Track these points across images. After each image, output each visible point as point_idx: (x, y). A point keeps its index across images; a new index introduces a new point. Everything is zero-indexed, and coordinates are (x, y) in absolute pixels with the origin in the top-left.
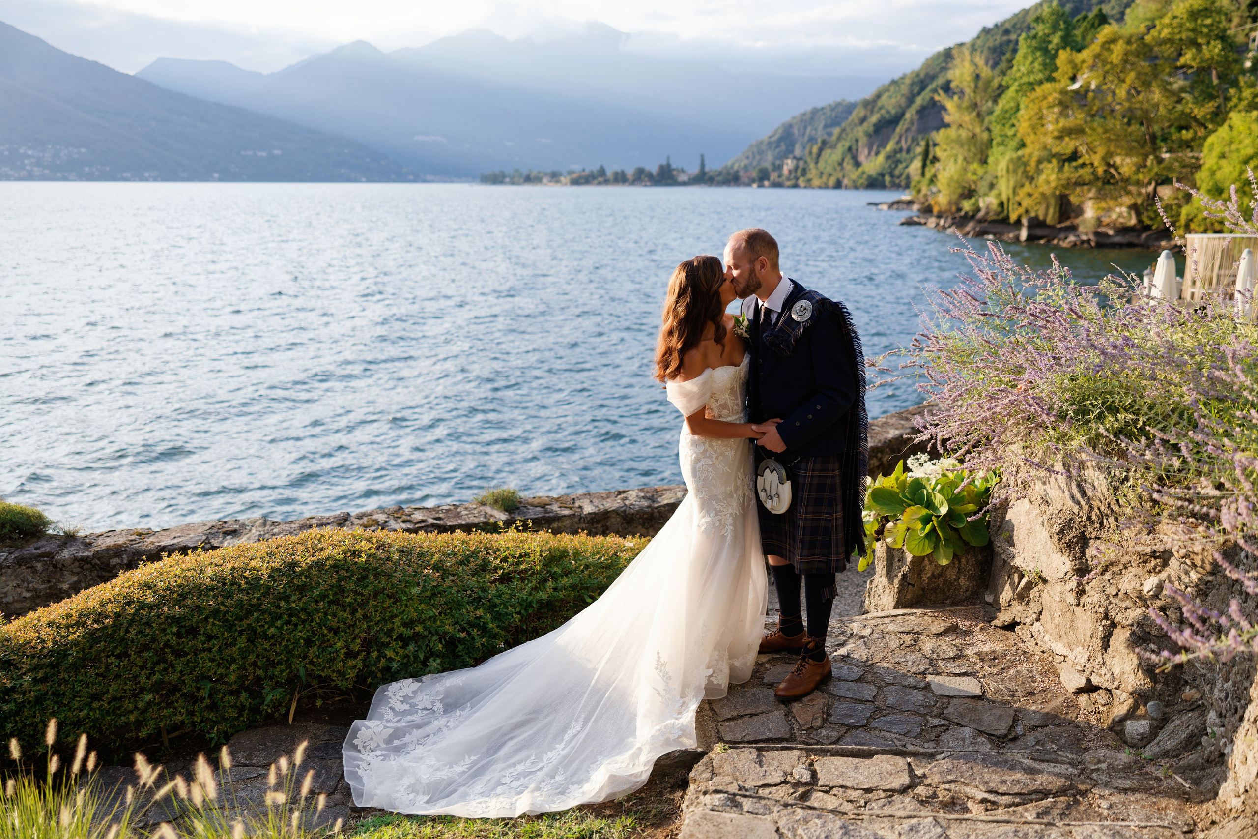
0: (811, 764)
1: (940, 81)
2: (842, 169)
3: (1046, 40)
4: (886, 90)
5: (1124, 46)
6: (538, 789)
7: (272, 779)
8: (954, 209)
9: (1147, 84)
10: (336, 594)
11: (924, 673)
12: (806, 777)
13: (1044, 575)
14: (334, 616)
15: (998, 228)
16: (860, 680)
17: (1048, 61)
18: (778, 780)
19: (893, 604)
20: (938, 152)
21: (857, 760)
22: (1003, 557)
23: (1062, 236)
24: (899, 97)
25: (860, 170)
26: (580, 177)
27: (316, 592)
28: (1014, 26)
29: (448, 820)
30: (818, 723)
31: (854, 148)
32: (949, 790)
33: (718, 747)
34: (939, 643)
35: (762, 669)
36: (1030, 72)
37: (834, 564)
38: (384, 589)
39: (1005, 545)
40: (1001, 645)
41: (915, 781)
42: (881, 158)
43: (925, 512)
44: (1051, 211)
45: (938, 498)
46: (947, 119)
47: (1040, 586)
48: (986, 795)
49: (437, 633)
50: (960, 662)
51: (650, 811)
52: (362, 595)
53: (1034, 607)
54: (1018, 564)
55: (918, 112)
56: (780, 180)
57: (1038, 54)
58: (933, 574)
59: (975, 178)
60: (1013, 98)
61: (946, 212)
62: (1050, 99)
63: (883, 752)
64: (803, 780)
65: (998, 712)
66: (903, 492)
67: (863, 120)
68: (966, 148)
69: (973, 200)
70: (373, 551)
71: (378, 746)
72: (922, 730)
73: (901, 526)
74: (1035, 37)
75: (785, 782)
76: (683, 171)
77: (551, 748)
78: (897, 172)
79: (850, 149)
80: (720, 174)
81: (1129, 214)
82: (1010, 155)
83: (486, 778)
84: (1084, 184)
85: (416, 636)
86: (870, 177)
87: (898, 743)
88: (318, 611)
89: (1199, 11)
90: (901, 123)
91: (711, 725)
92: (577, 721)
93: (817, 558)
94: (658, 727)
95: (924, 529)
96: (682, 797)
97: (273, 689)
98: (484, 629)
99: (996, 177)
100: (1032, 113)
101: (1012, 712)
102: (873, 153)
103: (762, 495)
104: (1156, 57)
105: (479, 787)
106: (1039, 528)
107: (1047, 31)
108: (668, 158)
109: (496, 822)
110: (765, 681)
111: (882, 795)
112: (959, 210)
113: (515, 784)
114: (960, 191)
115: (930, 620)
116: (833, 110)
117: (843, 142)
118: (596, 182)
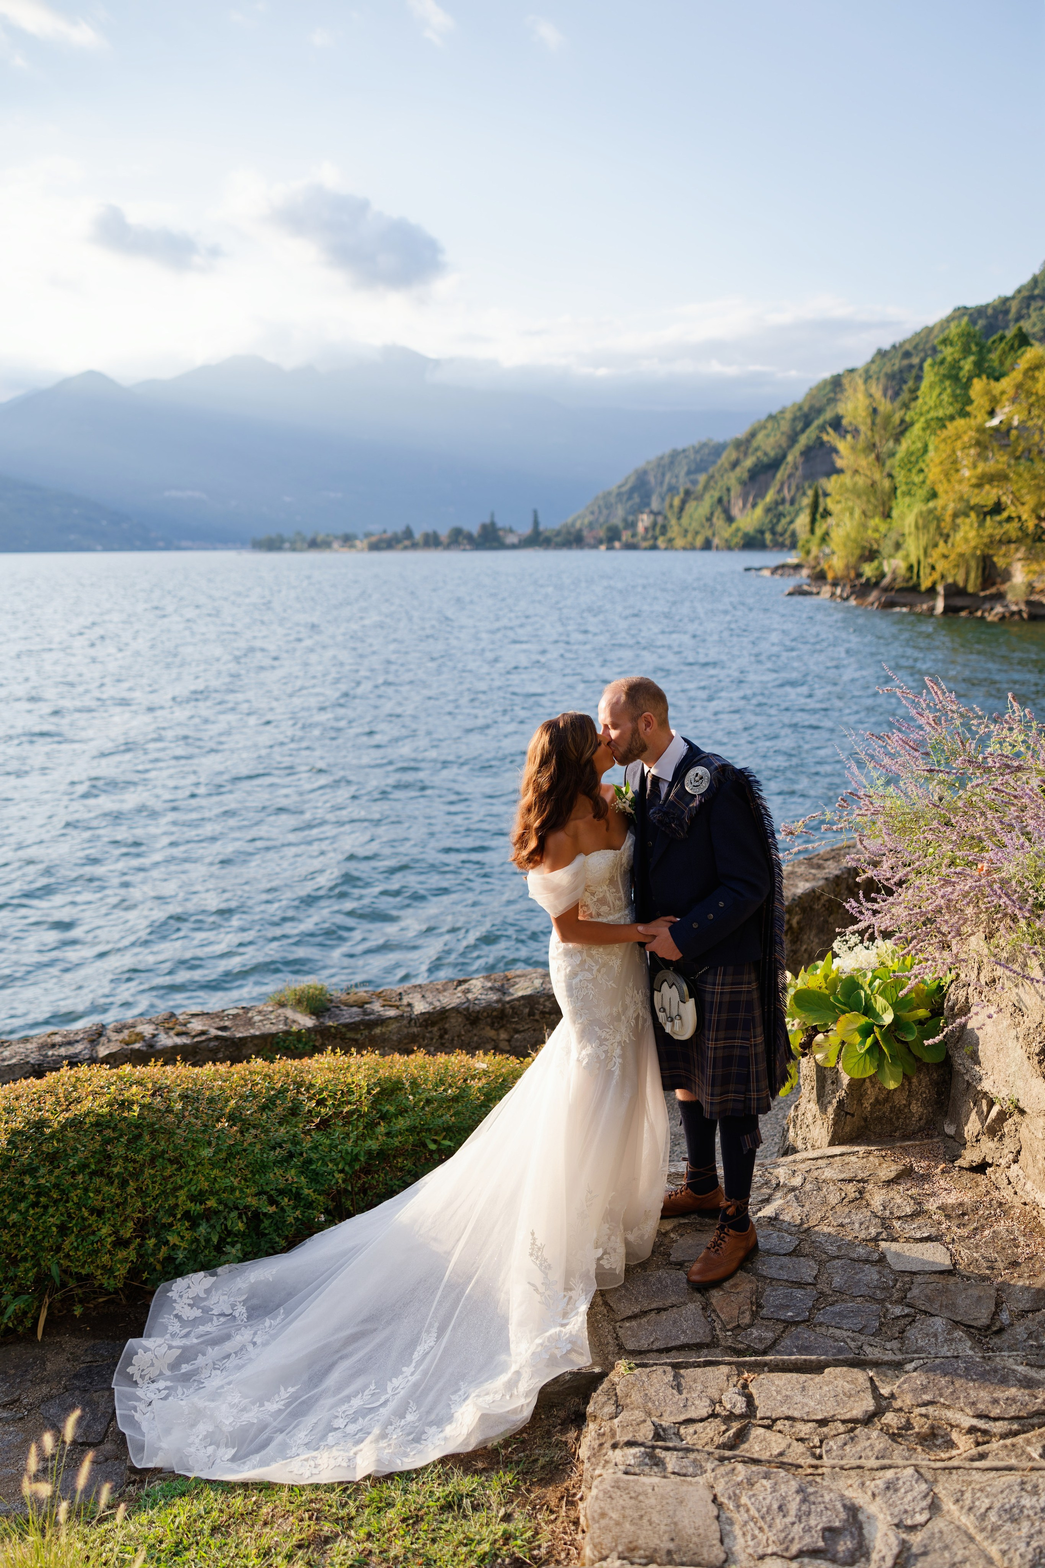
0: (745, 1386)
1: (828, 415)
2: (711, 525)
3: (957, 366)
4: (763, 427)
6: (383, 1436)
7: (33, 1464)
8: (852, 574)
10: (100, 1161)
11: (875, 1240)
12: (740, 1407)
13: (1021, 1105)
14: (98, 1191)
15: (909, 598)
16: (795, 1253)
17: (958, 392)
18: (704, 1412)
19: (827, 1139)
20: (830, 504)
21: (803, 1377)
22: (967, 1078)
23: (987, 606)
24: (779, 436)
25: (734, 526)
26: (381, 541)
27: (73, 1162)
28: (915, 347)
29: (266, 1487)
30: (746, 1319)
31: (725, 499)
32: (926, 1416)
33: (621, 1365)
34: (891, 1195)
35: (667, 1241)
36: (939, 405)
37: (754, 1104)
38: (164, 1152)
39: (968, 1063)
40: (970, 1194)
41: (883, 1403)
42: (759, 511)
43: (864, 1020)
44: (973, 575)
45: (880, 1003)
46: (839, 463)
47: (1016, 1117)
48: (975, 1422)
49: (237, 1208)
50: (920, 1221)
51: (537, 1460)
52: (135, 1161)
53: (1010, 1145)
54: (986, 1089)
55: (803, 454)
56: (635, 540)
57: (947, 383)
58: (876, 1099)
59: (877, 535)
60: (919, 438)
61: (842, 578)
62: (966, 438)
63: (837, 1363)
64: (737, 1411)
65: (975, 1292)
66: (834, 993)
67: (735, 465)
68: (864, 498)
69: (876, 563)
70: (148, 1100)
71: (161, 1374)
72: (881, 1324)
73: (834, 1039)
74: (942, 362)
75: (714, 1415)
76: (511, 531)
77: (397, 1373)
78: (779, 529)
79: (720, 500)
80: (558, 533)
82: (919, 507)
83: (311, 1419)
84: (1010, 542)
85: (208, 1215)
86: (746, 535)
87: (852, 1344)
88: (75, 1186)
90: (782, 467)
91: (607, 1327)
92: (428, 1332)
93: (731, 1096)
94: (539, 1341)
95: (863, 1043)
96: (578, 1439)
97: (16, 1295)
98: (297, 1196)
99: (903, 535)
100: (944, 456)
101: (993, 1292)
102: (749, 505)
103: (661, 1016)
105: (302, 1435)
106: (1011, 1043)
107: (957, 356)
108: (492, 515)
109: (330, 1488)
110: (672, 1259)
111: (842, 1428)
112: (859, 575)
113: (352, 1428)
114: (858, 552)
115: (877, 1162)
116: (697, 451)
117: (712, 492)
118: (401, 546)
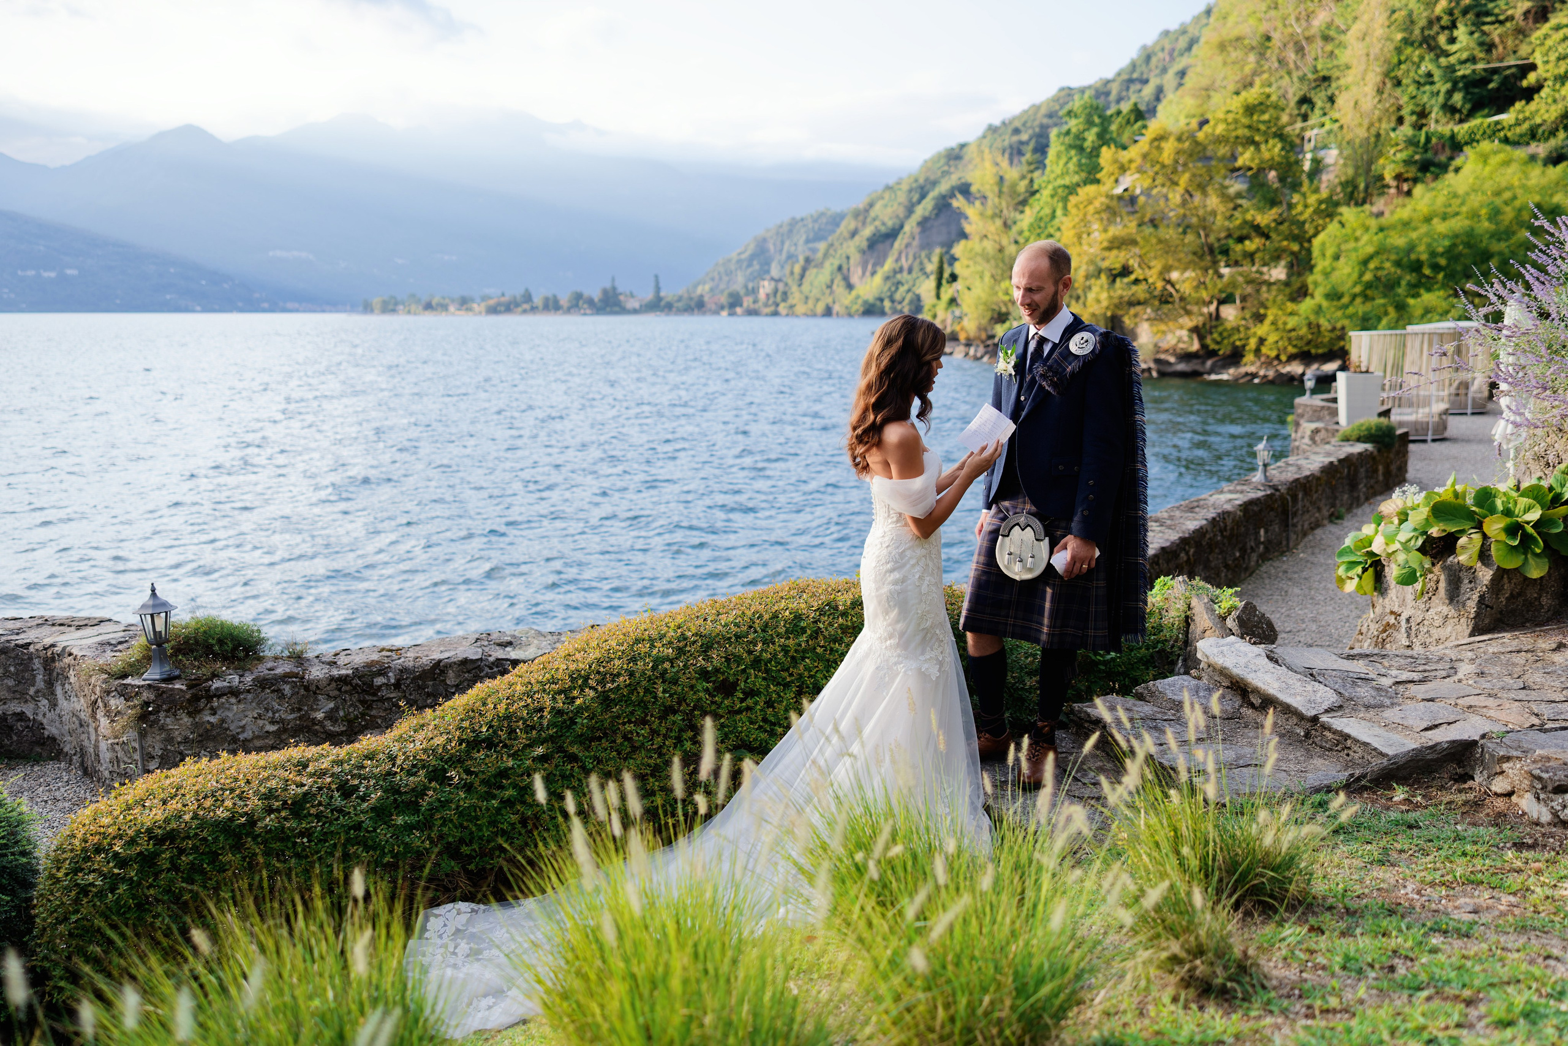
1: (949, 184)
2: (832, 293)
3: (1080, 137)
4: (881, 197)
5: (1176, 144)
8: (984, 335)
9: (1202, 188)
17: (1084, 161)
20: (958, 268)
24: (896, 205)
25: (854, 293)
26: (499, 304)
28: (1024, 124)
31: (845, 267)
36: (1065, 173)
42: (878, 279)
46: (968, 229)
55: (919, 224)
56: (756, 306)
57: (1073, 152)
60: (1047, 203)
62: (1097, 204)
67: (854, 234)
68: (993, 262)
74: (1068, 133)
76: (632, 295)
78: (898, 297)
79: (840, 268)
80: (680, 299)
81: (1191, 338)
84: (1139, 303)
86: (865, 302)
89: (1255, 106)
90: (900, 237)
100: (1077, 220)
102: (868, 274)
104: (1209, 158)
107: (1080, 127)
108: (613, 279)
112: (992, 337)
114: (989, 315)
116: (815, 221)
117: (831, 260)
118: (520, 309)
